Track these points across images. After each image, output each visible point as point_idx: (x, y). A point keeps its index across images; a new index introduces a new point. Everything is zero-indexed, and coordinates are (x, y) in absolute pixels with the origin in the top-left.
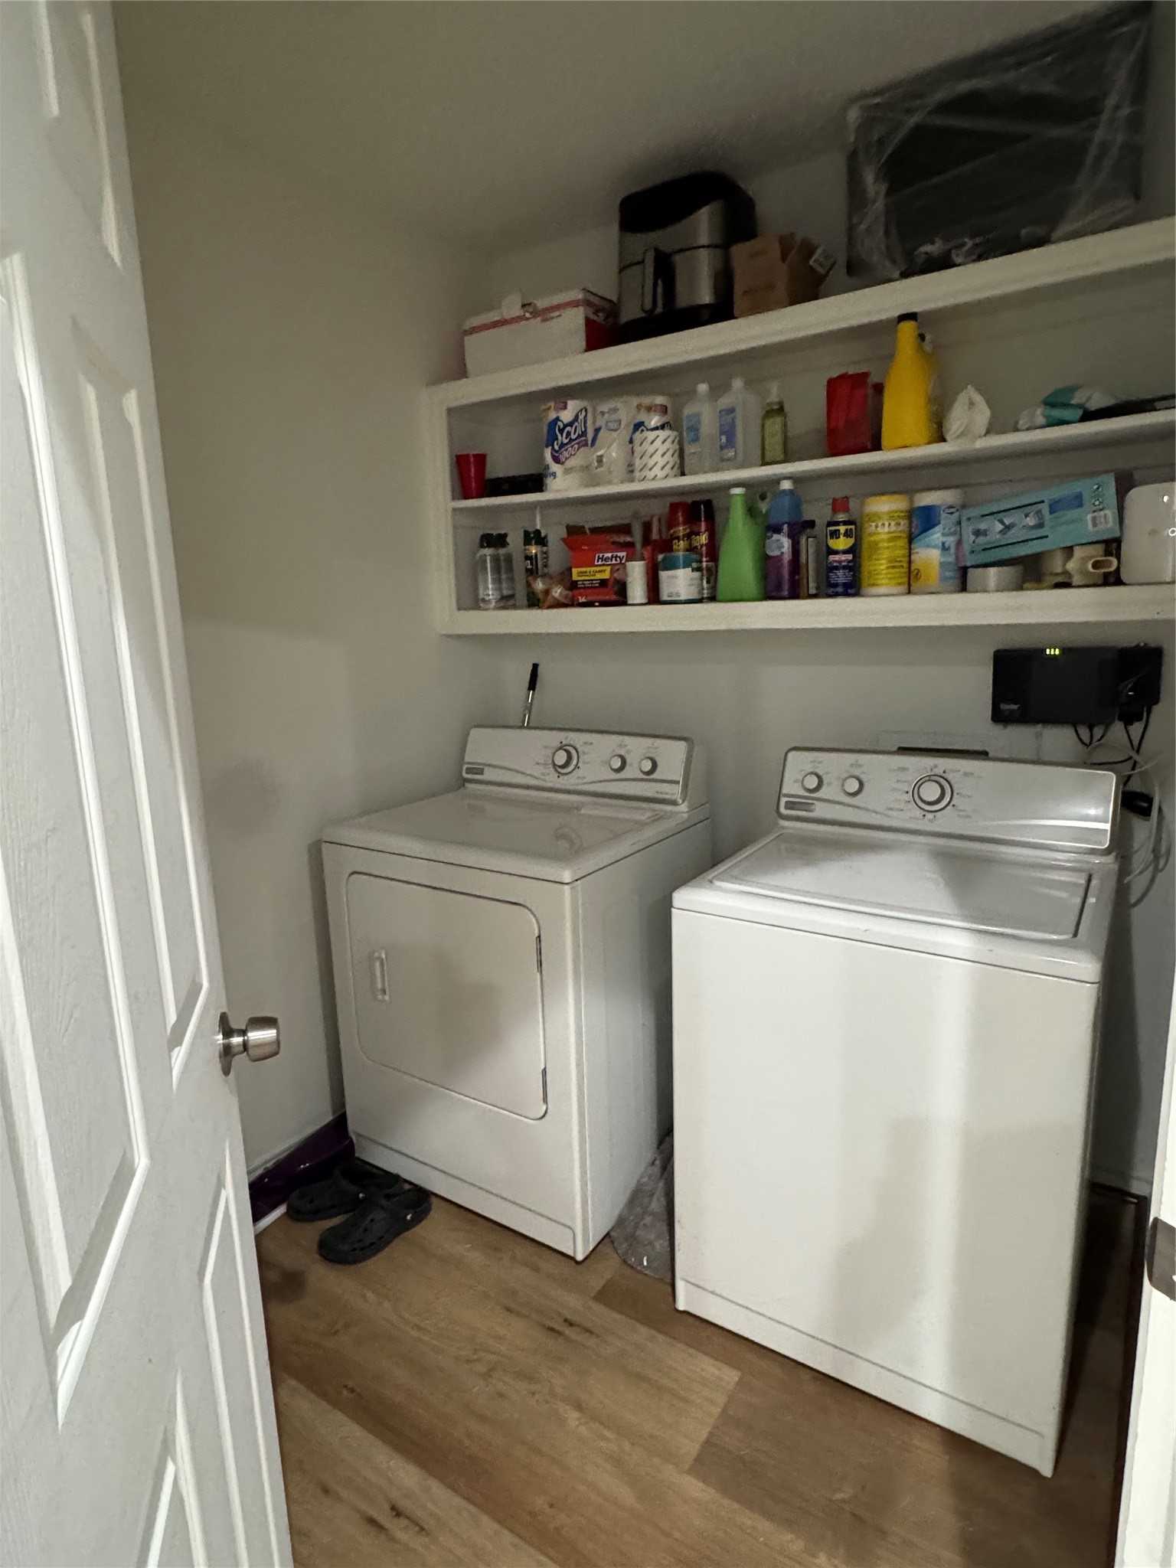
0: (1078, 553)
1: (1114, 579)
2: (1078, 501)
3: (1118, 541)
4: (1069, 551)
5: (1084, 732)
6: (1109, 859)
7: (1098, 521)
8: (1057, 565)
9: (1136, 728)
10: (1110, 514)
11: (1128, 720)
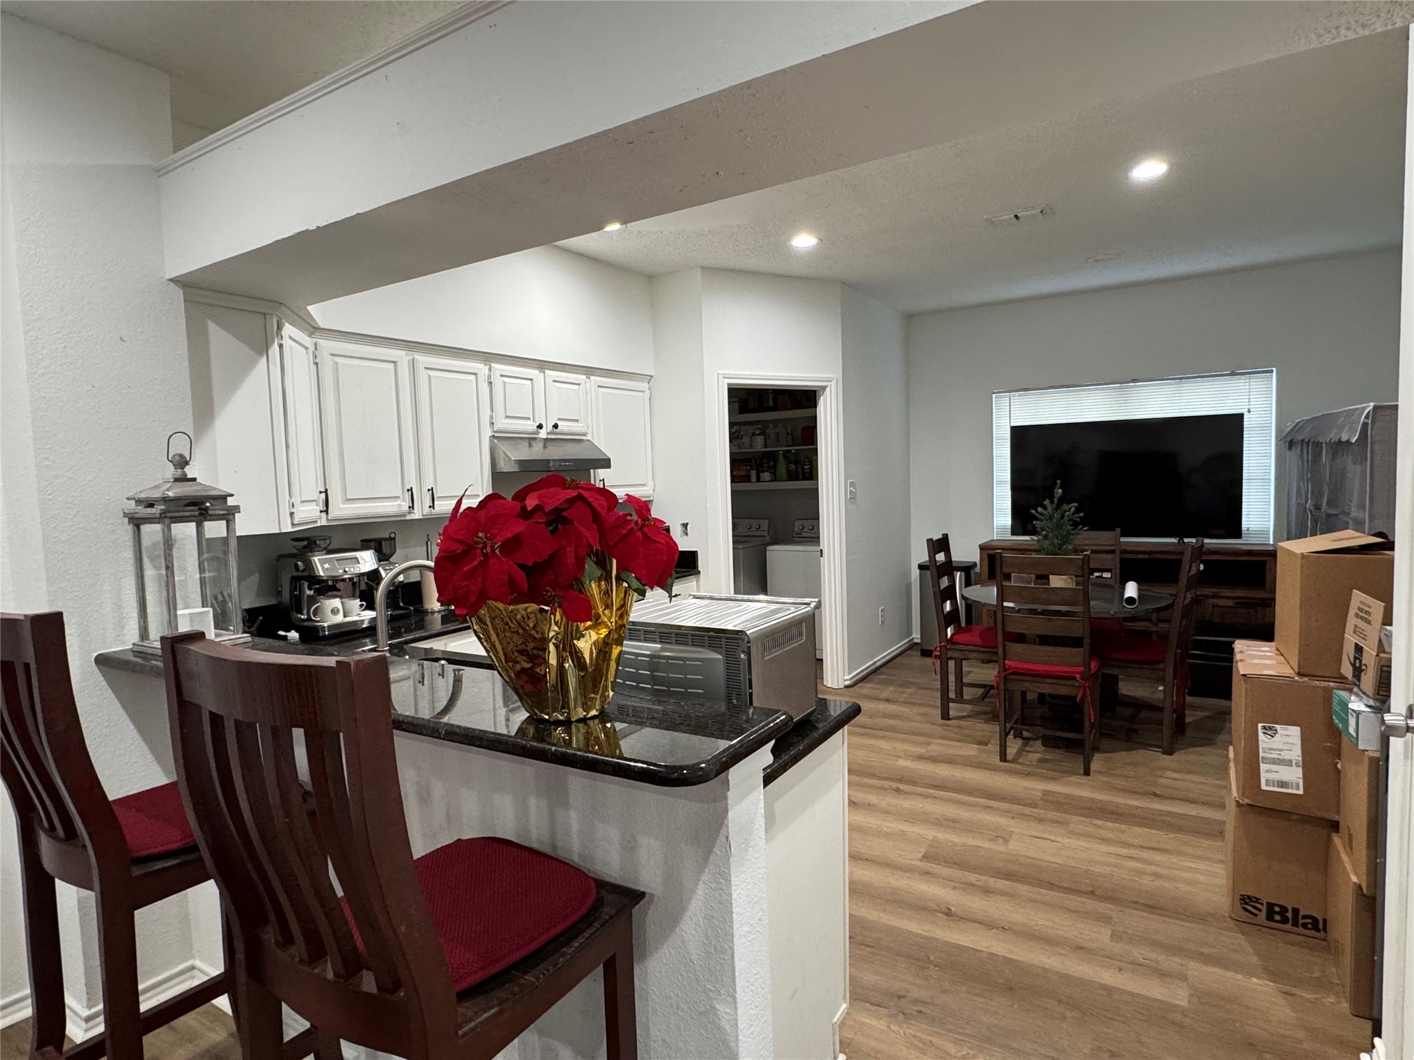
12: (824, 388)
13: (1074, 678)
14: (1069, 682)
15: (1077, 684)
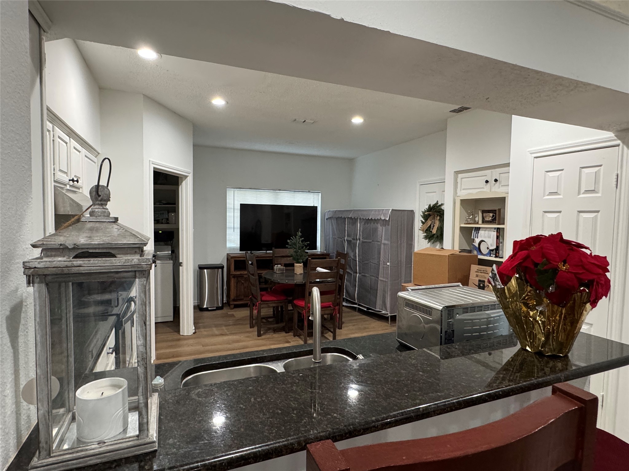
0: (164, 220)
1: (168, 223)
2: (163, 214)
3: (168, 219)
4: (162, 220)
5: (165, 243)
6: (171, 256)
7: (166, 216)
8: (161, 221)
9: (172, 242)
10: (167, 215)
11: (171, 241)
12: (186, 177)
13: (330, 307)
14: (329, 309)
15: (332, 309)
